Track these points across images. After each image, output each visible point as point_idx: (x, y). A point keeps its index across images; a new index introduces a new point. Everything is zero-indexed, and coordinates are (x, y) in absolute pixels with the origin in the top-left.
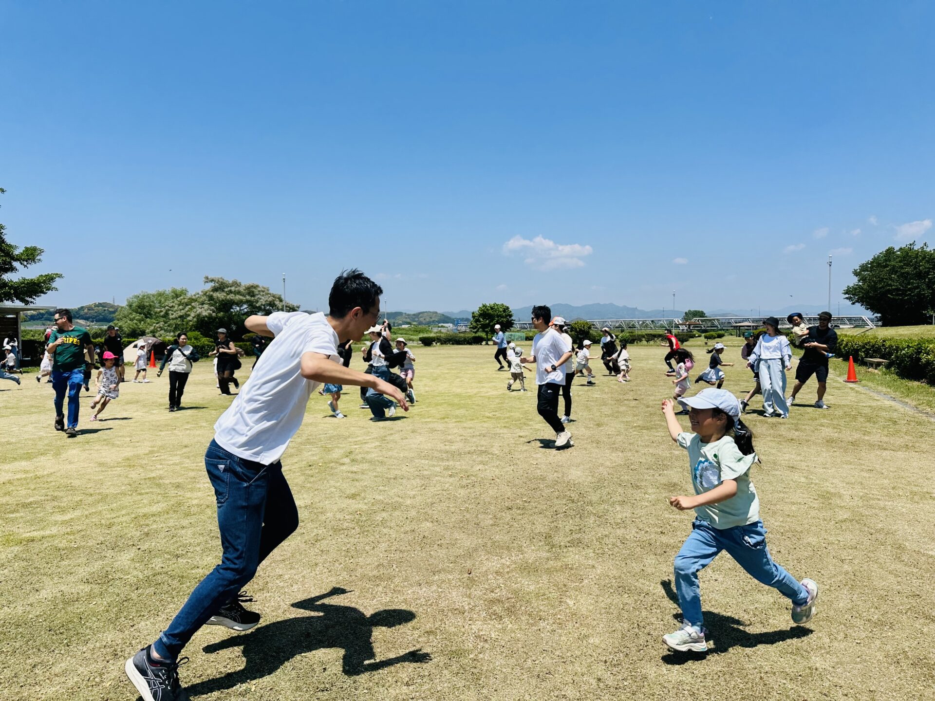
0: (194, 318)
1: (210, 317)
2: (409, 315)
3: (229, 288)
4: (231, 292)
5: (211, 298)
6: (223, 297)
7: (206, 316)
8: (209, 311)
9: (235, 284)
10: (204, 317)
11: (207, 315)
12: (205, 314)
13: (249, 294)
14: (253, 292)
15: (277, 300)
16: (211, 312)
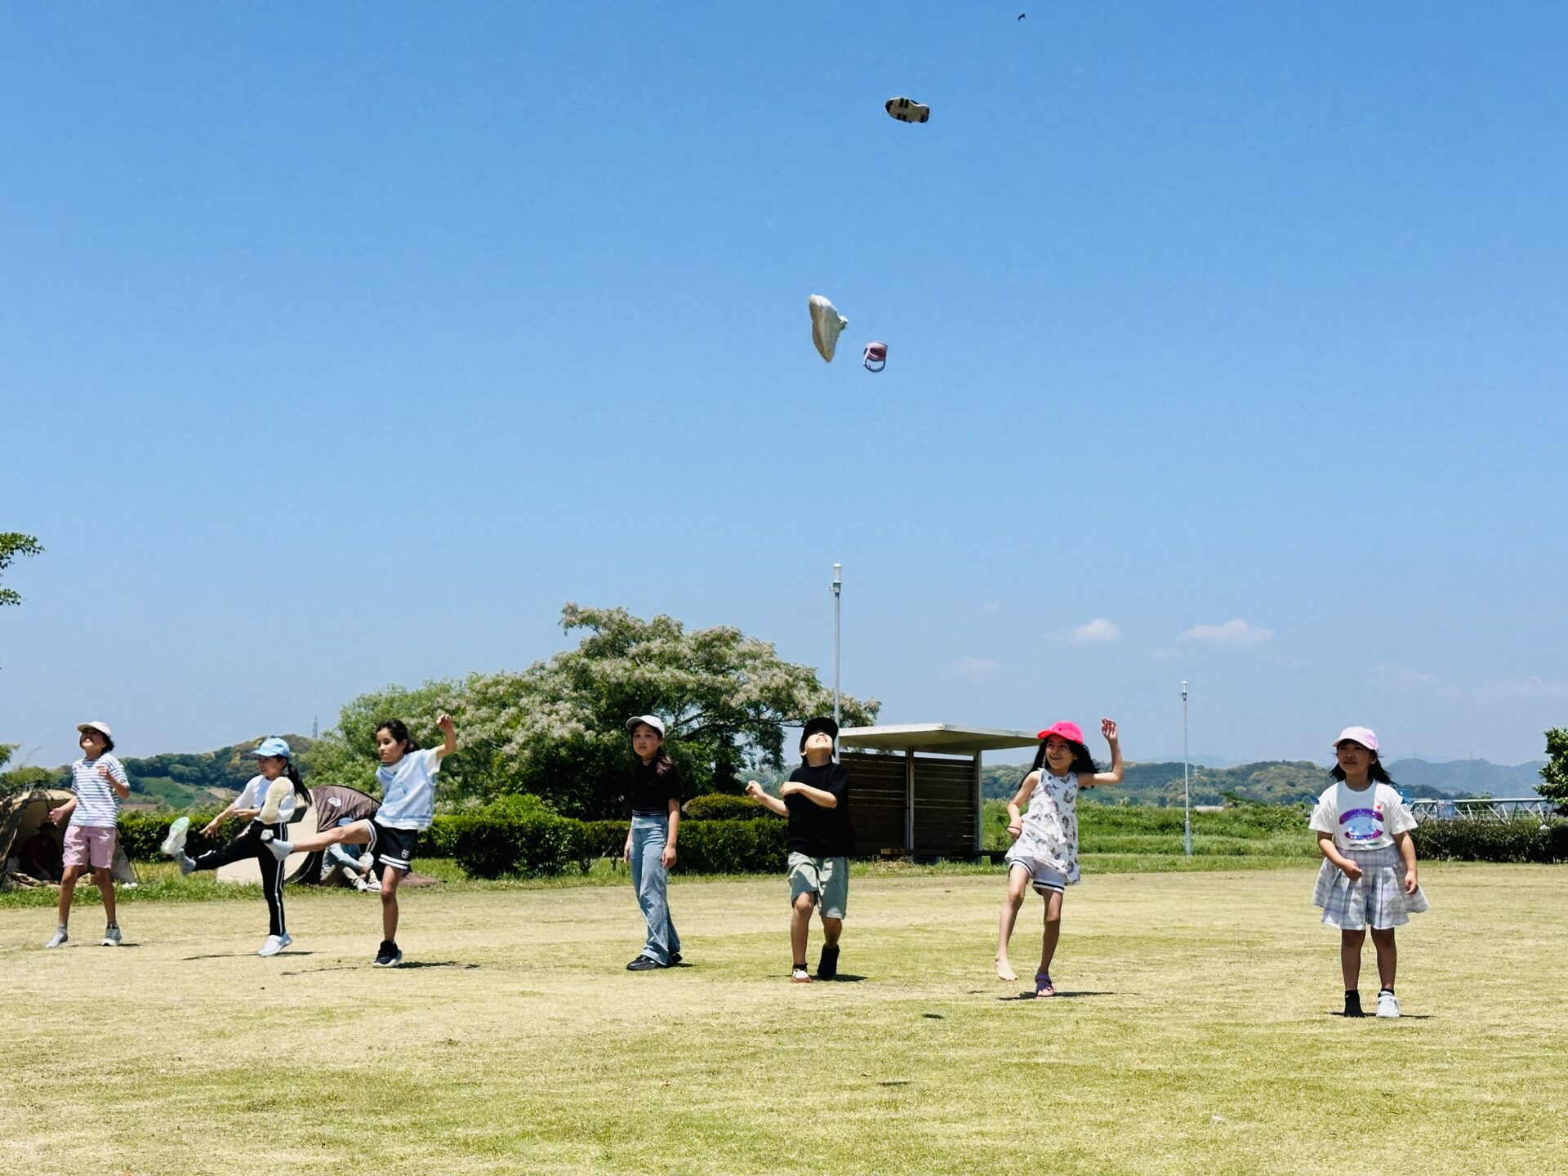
0: (524, 746)
1: (576, 746)
2: (1212, 774)
3: (644, 645)
4: (648, 656)
5: (583, 679)
6: (620, 672)
7: (563, 743)
8: (574, 724)
9: (664, 629)
10: (557, 747)
11: (567, 735)
12: (561, 732)
13: (708, 665)
14: (721, 659)
15: (802, 684)
16: (581, 727)
